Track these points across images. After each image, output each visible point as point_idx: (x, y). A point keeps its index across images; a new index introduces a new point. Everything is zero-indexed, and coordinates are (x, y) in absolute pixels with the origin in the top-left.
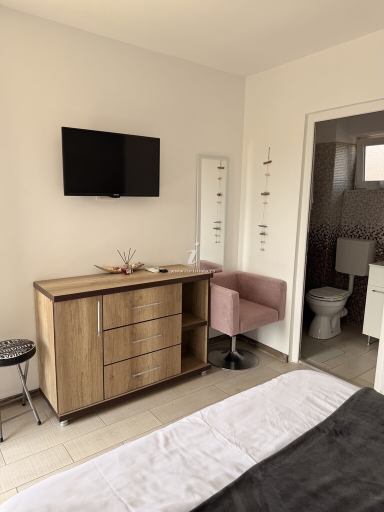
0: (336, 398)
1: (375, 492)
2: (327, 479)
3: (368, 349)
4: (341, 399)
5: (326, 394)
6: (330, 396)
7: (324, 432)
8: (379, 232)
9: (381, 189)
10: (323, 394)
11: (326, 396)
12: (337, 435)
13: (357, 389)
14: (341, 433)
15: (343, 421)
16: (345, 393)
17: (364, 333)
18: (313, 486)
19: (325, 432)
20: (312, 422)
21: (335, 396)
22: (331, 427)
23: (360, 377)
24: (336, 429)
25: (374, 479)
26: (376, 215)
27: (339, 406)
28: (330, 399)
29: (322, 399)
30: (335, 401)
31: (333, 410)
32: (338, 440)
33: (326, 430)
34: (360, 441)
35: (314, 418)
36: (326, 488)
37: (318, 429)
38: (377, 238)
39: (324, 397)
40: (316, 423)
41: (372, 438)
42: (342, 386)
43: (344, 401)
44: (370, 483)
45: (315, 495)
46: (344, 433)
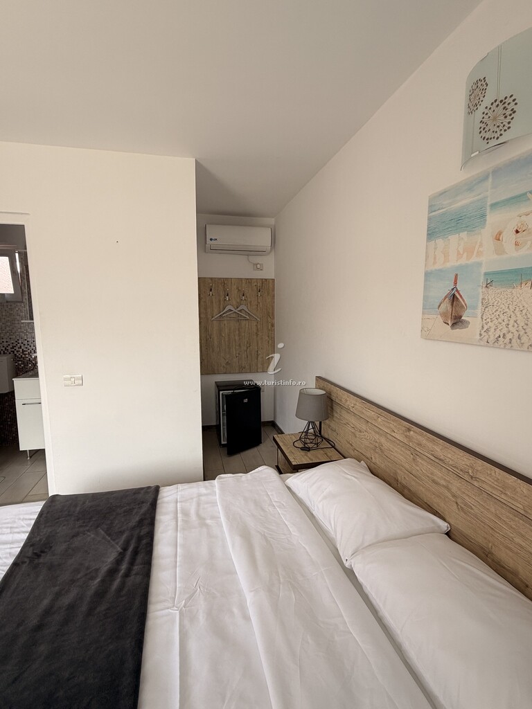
0: (22, 523)
1: (93, 578)
2: (46, 602)
3: (29, 463)
4: (29, 522)
5: (9, 525)
6: (15, 525)
7: (23, 562)
8: (15, 345)
9: (7, 302)
10: (7, 528)
11: (11, 528)
12: (38, 556)
13: (43, 503)
14: (42, 552)
15: (40, 540)
16: (31, 514)
17: (22, 448)
18: (33, 621)
19: (25, 562)
20: (5, 563)
21: (22, 522)
22: (30, 554)
23: (31, 493)
24: (35, 552)
25: (88, 568)
26: (8, 328)
27: (29, 529)
28: (17, 528)
29: (8, 533)
30: (23, 527)
31: (25, 536)
32: (41, 560)
33: (26, 560)
34: (64, 547)
35: (6, 558)
36: (48, 612)
37: (15, 565)
38: (13, 352)
39: (9, 529)
40: (11, 561)
41: (73, 536)
42: (25, 508)
43: (33, 522)
44: (86, 575)
45: (39, 627)
46: (46, 550)
